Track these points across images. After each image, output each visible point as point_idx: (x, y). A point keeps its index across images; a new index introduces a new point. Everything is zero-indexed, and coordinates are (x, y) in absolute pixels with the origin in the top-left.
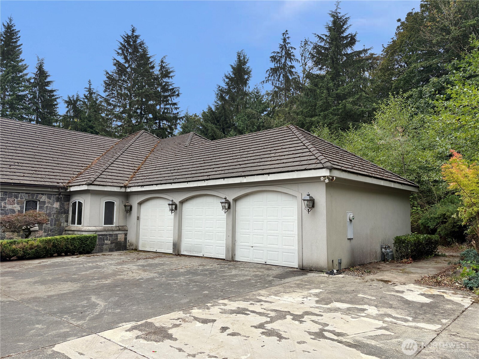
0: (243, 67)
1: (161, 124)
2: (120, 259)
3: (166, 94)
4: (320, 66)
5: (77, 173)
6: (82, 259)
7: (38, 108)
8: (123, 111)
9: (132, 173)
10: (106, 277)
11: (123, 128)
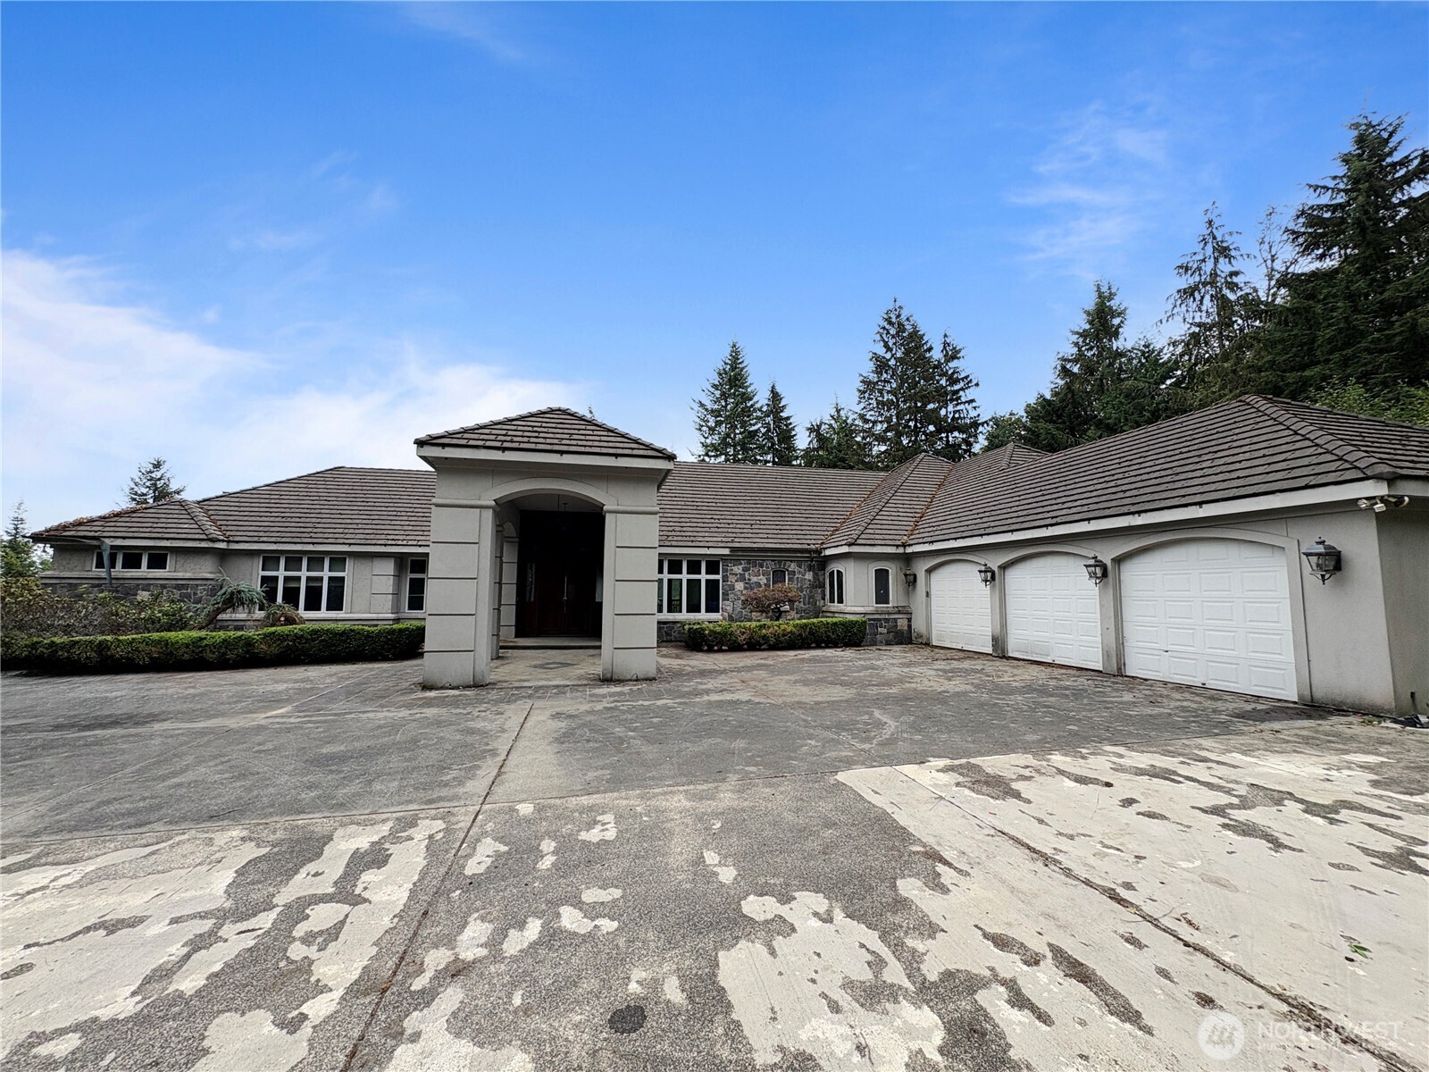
0: (1108, 304)
1: (950, 439)
2: (905, 657)
3: (956, 387)
4: (1321, 251)
5: (832, 529)
6: (849, 653)
7: (773, 444)
8: (886, 428)
9: (912, 524)
10: (889, 684)
11: (890, 454)
